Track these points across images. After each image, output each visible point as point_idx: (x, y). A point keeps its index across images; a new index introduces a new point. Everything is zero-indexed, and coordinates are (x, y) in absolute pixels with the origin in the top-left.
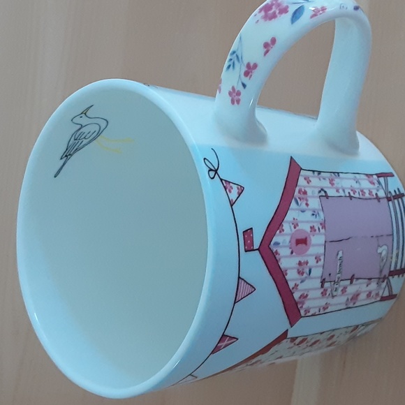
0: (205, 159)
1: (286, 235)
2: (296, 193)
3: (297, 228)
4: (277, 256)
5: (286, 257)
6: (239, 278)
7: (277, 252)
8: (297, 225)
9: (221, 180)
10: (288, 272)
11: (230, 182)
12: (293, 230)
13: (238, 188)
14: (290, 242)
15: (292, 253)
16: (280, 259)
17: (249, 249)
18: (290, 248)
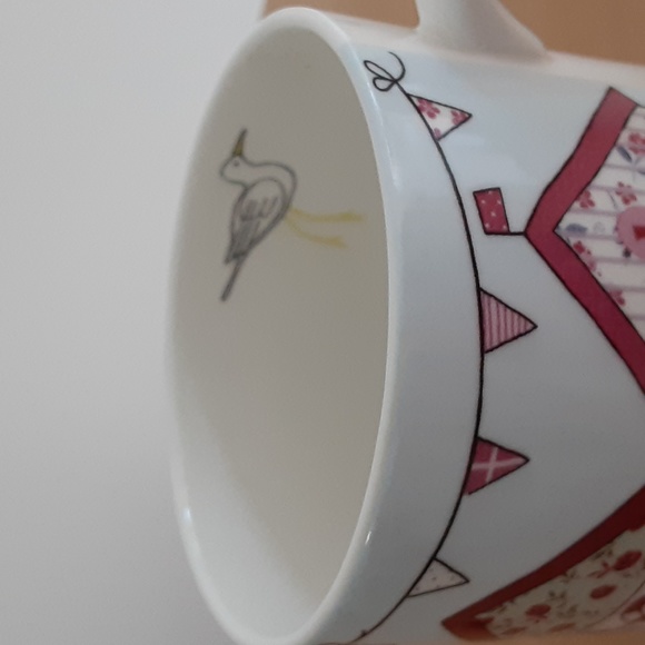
0: (365, 62)
1: (604, 213)
2: (624, 138)
3: (633, 204)
4: (583, 256)
5: (611, 260)
6: (479, 290)
7: (580, 247)
8: (633, 198)
9: (409, 96)
10: (626, 296)
11: (430, 102)
12: (622, 207)
13: (454, 114)
14: (616, 229)
15: (627, 253)
16: (593, 264)
17: (495, 229)
18: (621, 243)
